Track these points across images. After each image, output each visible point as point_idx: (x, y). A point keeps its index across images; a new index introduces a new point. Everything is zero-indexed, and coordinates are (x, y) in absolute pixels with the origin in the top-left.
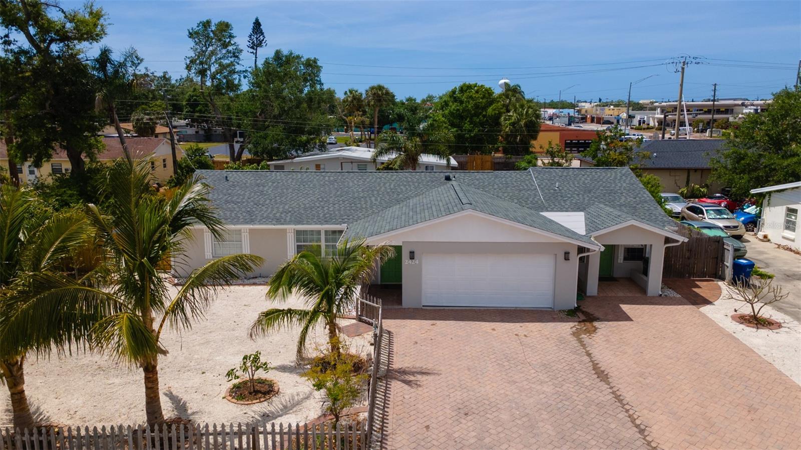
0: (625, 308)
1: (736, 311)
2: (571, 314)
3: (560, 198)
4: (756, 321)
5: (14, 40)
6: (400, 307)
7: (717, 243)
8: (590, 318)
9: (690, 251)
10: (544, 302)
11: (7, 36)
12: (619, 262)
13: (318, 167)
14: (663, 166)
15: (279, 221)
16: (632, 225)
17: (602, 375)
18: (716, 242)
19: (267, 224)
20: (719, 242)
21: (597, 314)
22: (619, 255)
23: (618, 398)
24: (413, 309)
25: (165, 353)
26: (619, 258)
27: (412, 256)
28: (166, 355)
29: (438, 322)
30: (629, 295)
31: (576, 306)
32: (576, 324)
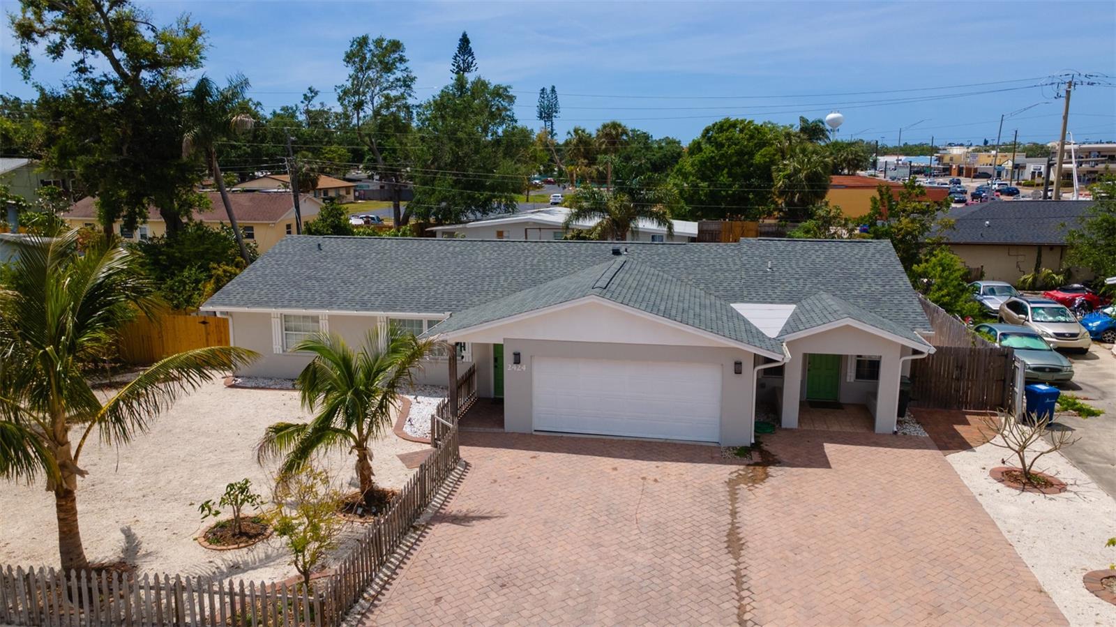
0: (829, 448)
1: (1003, 462)
2: (741, 453)
3: (768, 283)
4: (1027, 480)
5: (91, 67)
6: (501, 430)
7: (1003, 358)
8: (768, 460)
9: (960, 368)
10: (709, 435)
11: (82, 61)
12: (848, 380)
13: (500, 234)
14: (996, 241)
15: (364, 305)
16: (848, 326)
17: (734, 543)
18: (1002, 355)
19: (348, 309)
20: (1006, 356)
21: (782, 456)
22: (849, 371)
23: (739, 579)
24: (520, 434)
25: (82, 473)
26: (849, 374)
27: (517, 359)
28: (84, 477)
29: (542, 454)
30: (848, 429)
31: (753, 441)
32: (742, 467)
